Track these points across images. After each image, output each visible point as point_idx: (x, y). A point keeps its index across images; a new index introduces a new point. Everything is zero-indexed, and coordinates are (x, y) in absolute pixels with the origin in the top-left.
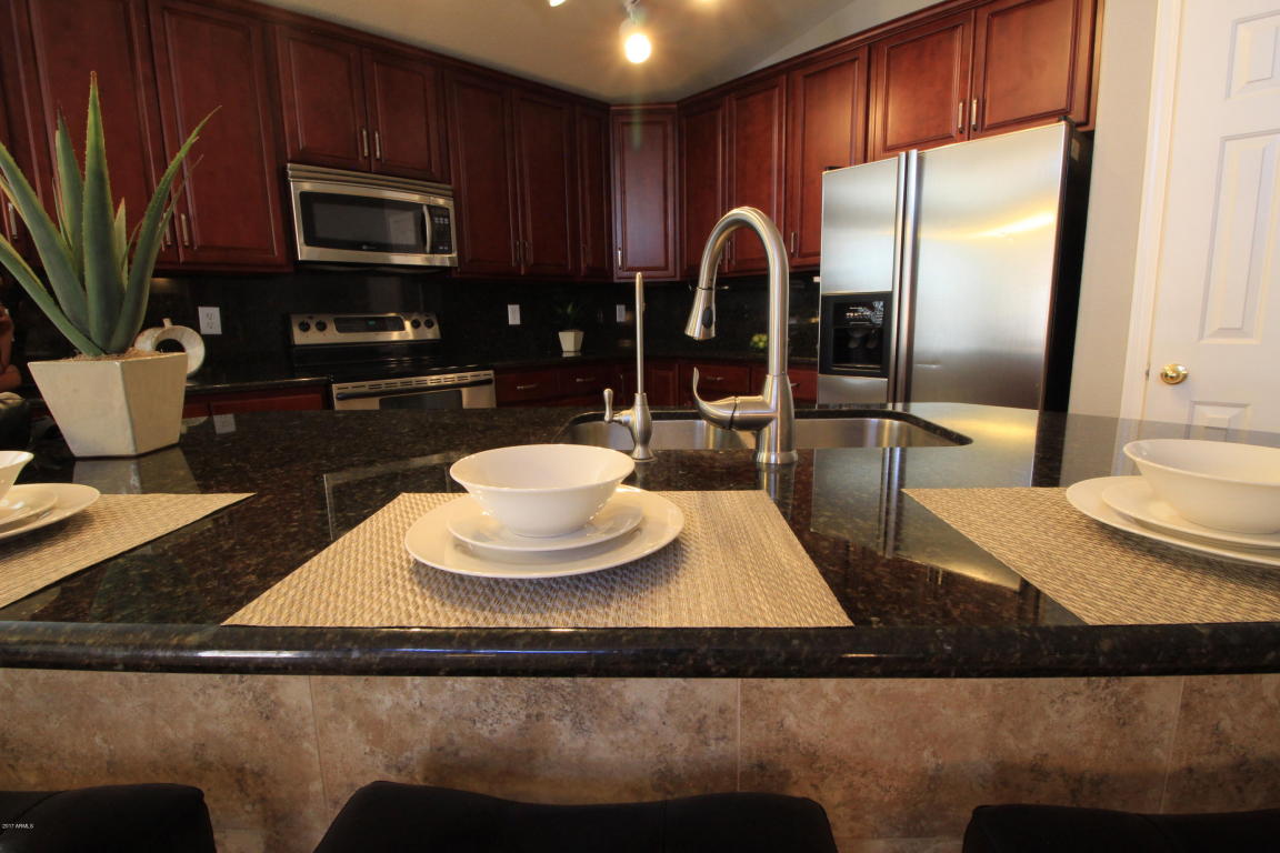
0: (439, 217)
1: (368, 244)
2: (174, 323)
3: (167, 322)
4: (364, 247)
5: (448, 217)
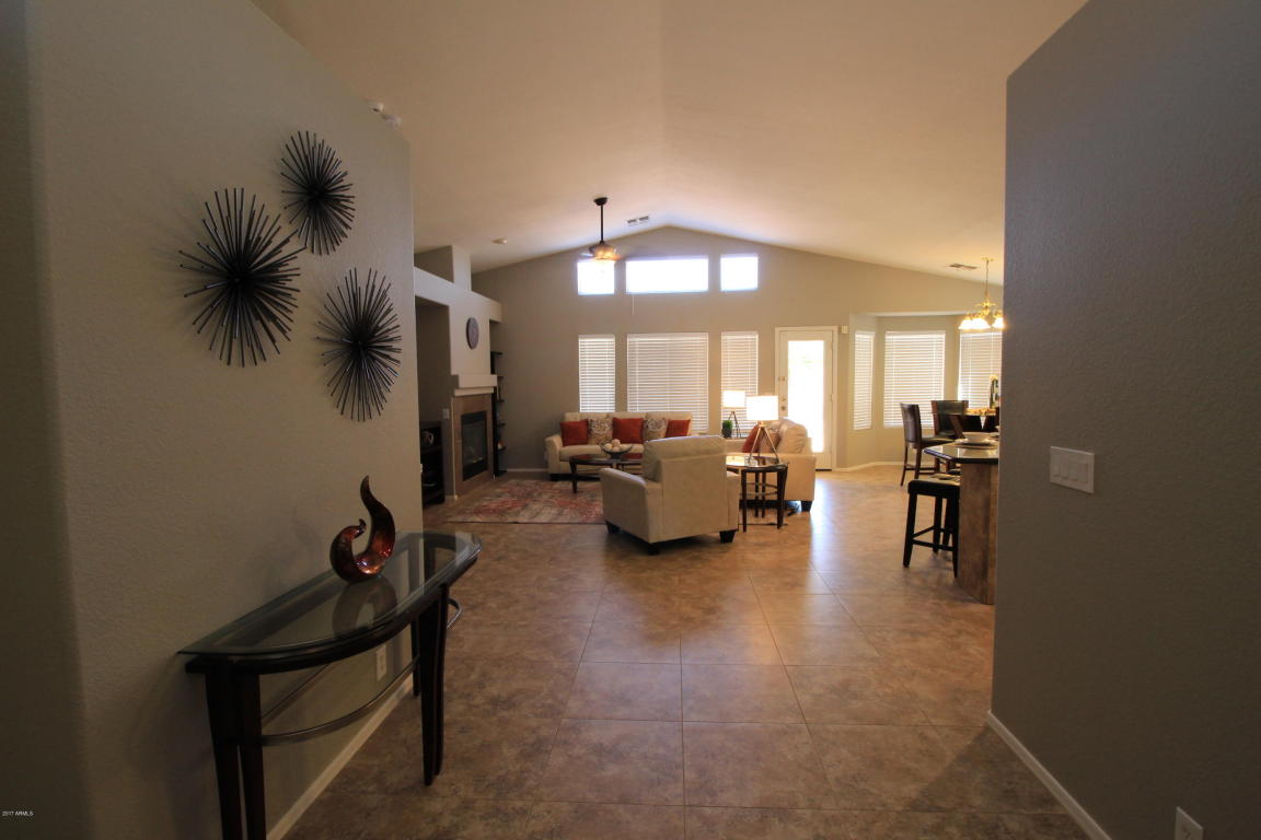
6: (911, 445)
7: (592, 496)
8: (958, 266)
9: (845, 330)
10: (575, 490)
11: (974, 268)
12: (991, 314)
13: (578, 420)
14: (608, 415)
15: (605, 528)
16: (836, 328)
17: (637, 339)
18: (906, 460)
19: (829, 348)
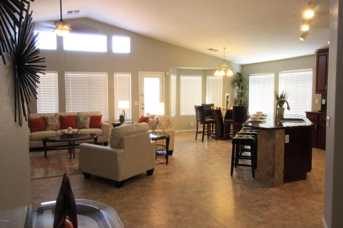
6: (199, 122)
7: (58, 159)
8: (211, 49)
9: (167, 74)
10: (46, 156)
11: (217, 51)
12: (226, 69)
13: (39, 117)
14: (56, 114)
15: (83, 176)
16: (164, 73)
17: (70, 75)
18: (197, 129)
19: (162, 81)
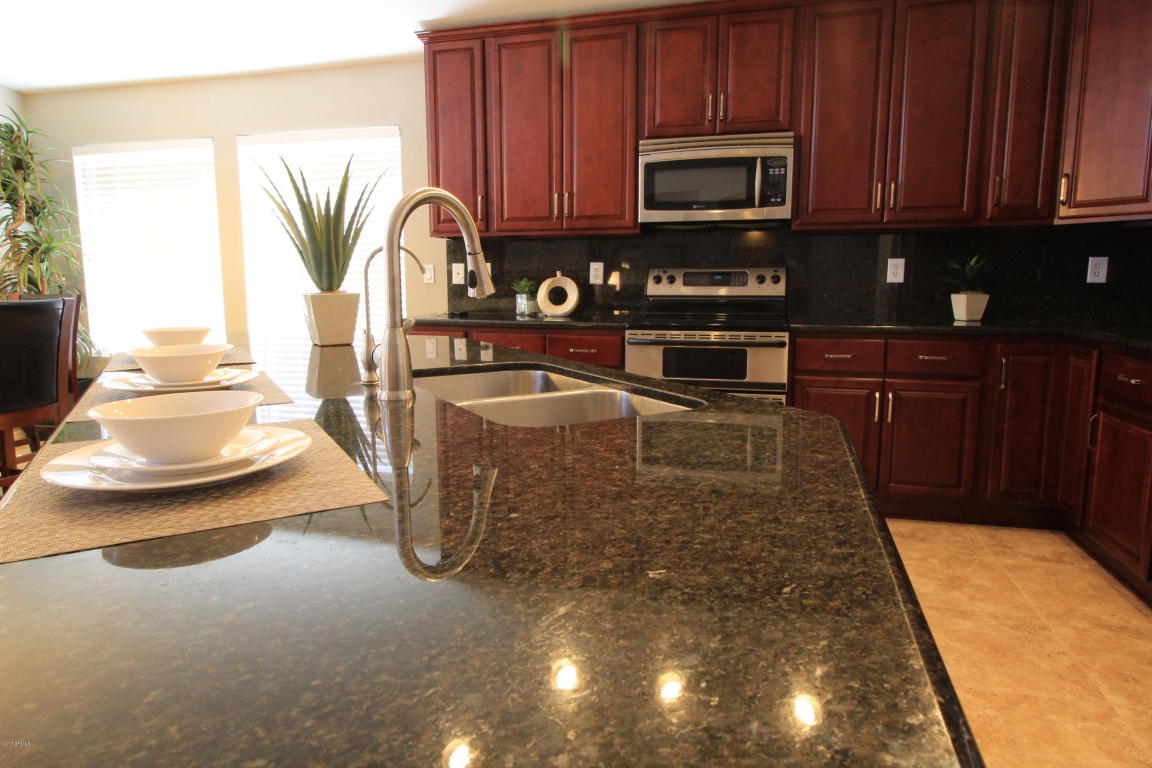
0: (774, 168)
1: (697, 203)
2: (563, 275)
3: (558, 273)
4: (695, 207)
5: (785, 167)
